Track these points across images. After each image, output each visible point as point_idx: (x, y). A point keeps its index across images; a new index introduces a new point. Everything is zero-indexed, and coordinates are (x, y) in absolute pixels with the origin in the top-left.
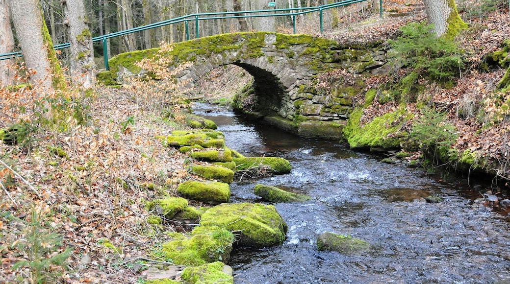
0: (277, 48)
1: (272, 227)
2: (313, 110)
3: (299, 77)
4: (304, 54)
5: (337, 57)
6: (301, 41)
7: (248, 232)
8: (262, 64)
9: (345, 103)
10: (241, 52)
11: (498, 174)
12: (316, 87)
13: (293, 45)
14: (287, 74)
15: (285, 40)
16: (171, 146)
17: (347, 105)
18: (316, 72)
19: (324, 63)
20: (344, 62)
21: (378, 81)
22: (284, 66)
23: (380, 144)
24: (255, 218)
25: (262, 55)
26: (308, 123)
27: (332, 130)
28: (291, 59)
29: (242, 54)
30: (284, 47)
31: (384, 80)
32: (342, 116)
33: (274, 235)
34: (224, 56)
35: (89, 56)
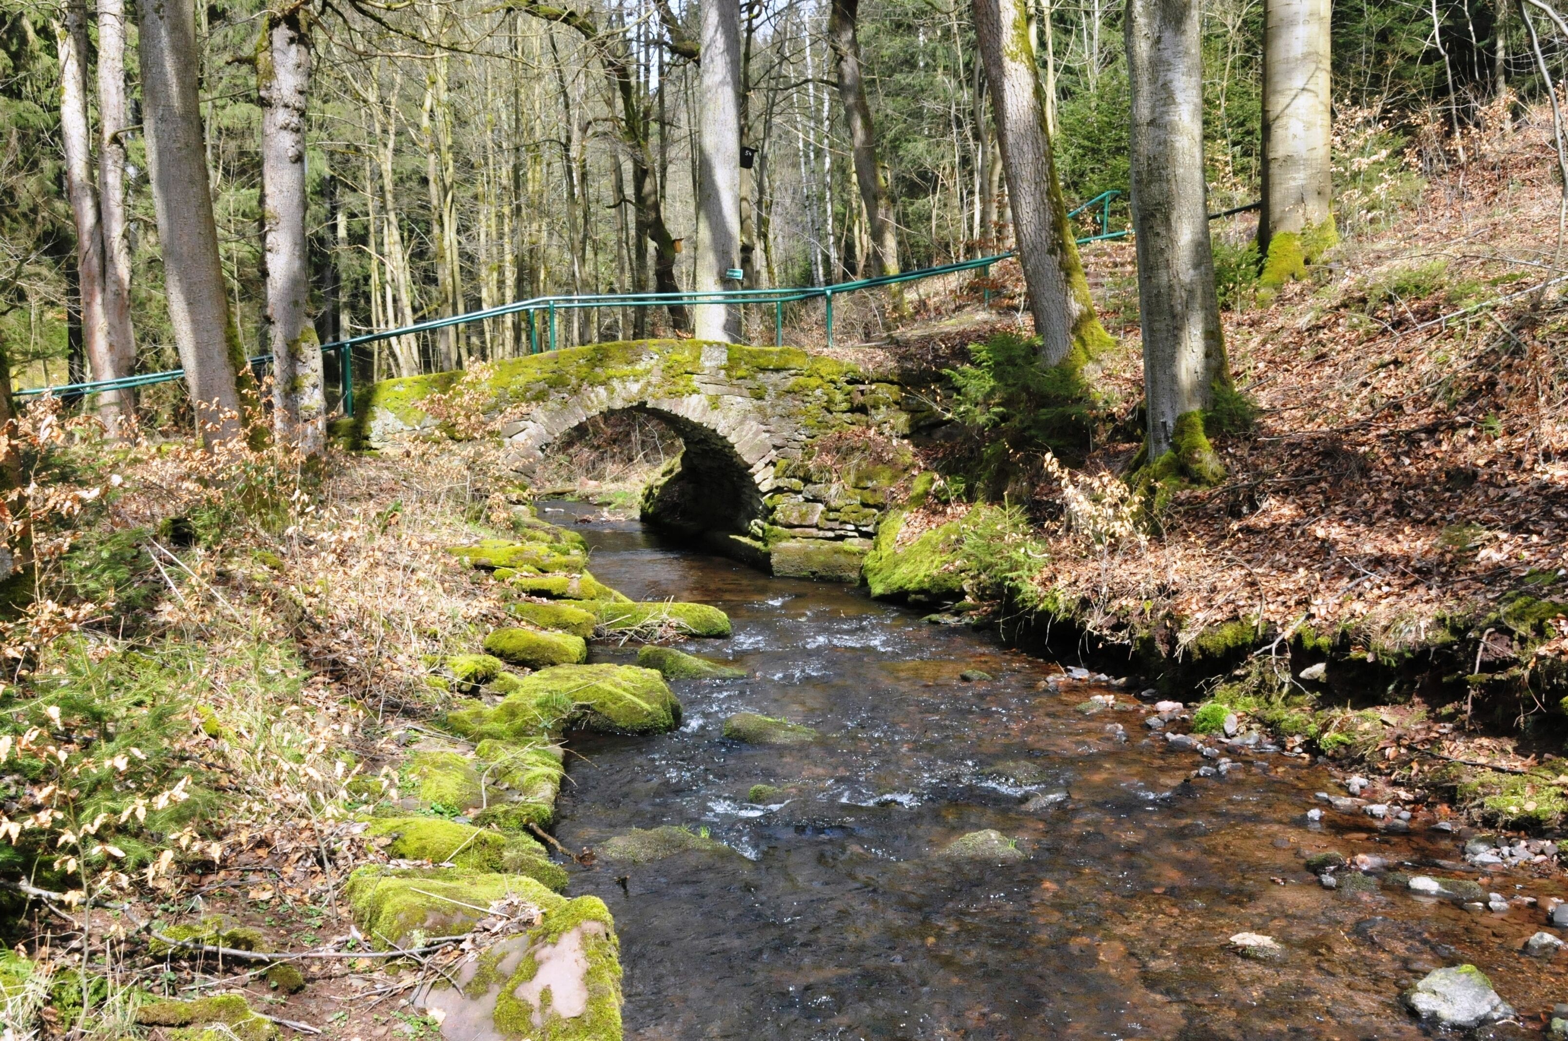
0: (730, 376)
1: (648, 702)
2: (803, 516)
3: (778, 442)
4: (788, 392)
5: (860, 399)
6: (781, 363)
7: (603, 705)
8: (694, 410)
9: (871, 502)
10: (649, 383)
11: (1089, 627)
12: (811, 465)
13: (764, 370)
14: (750, 435)
15: (747, 359)
16: (477, 567)
17: (875, 506)
18: (815, 432)
19: (831, 412)
20: (873, 412)
21: (940, 455)
22: (745, 417)
23: (926, 586)
24: (618, 685)
25: (694, 391)
26: (793, 544)
27: (842, 559)
28: (760, 402)
29: (650, 389)
30: (744, 374)
31: (952, 453)
32: (864, 529)
33: (649, 714)
34: (612, 391)
35: (315, 386)
